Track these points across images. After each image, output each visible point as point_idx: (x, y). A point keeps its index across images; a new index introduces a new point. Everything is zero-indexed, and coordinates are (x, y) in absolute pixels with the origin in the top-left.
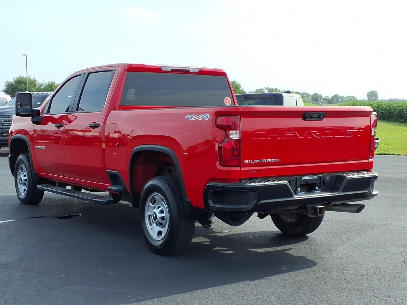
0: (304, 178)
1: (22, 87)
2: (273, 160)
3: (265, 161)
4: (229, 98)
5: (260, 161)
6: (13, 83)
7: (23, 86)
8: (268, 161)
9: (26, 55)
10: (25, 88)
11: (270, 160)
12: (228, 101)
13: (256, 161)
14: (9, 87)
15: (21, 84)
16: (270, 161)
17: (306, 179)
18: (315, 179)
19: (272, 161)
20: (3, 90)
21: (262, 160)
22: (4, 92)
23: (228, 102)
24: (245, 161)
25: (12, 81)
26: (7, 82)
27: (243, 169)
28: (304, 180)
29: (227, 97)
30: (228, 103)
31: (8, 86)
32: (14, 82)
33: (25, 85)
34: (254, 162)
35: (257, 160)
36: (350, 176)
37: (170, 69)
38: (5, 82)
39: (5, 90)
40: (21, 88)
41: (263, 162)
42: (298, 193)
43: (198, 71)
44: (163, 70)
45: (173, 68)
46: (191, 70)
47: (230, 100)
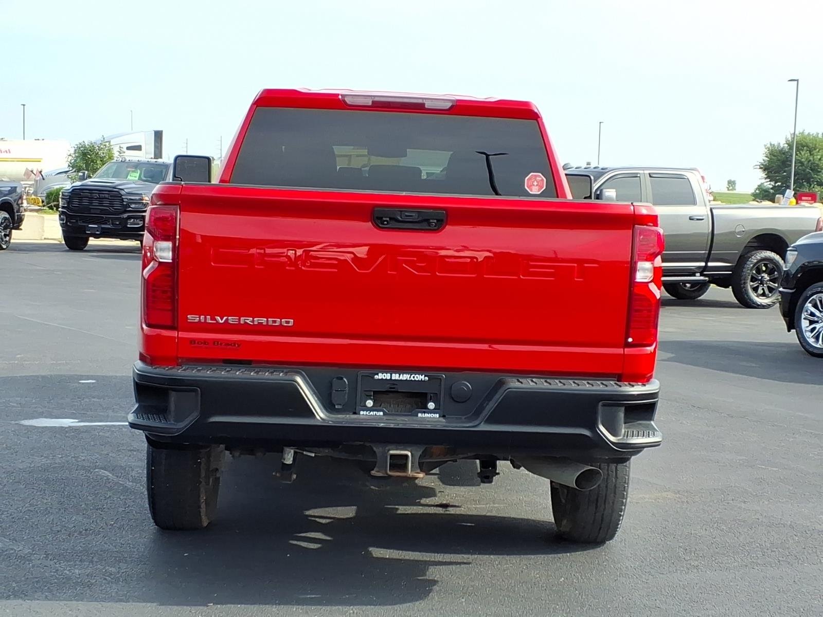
0: (380, 374)
1: (802, 159)
2: (273, 321)
3: (248, 321)
5: (232, 320)
6: (783, 147)
7: (804, 155)
8: (259, 323)
9: (797, 80)
10: (810, 161)
11: (264, 320)
13: (222, 319)
14: (773, 157)
15: (801, 152)
16: (265, 324)
17: (386, 379)
18: (419, 381)
19: (270, 323)
20: (760, 164)
21: (239, 320)
22: (761, 168)
23: (537, 185)
24: (188, 316)
25: (783, 144)
26: (769, 145)
27: (183, 335)
28: (379, 379)
29: (532, 172)
30: (537, 187)
31: (770, 154)
32: (787, 145)
33: (810, 154)
34: (215, 322)
35: (225, 318)
36: (515, 384)
38: (765, 146)
39: (763, 165)
40: (800, 159)
41: (242, 322)
42: (362, 413)
43: (449, 105)
44: (350, 103)
45: (377, 99)
46: (428, 105)
47: (542, 180)
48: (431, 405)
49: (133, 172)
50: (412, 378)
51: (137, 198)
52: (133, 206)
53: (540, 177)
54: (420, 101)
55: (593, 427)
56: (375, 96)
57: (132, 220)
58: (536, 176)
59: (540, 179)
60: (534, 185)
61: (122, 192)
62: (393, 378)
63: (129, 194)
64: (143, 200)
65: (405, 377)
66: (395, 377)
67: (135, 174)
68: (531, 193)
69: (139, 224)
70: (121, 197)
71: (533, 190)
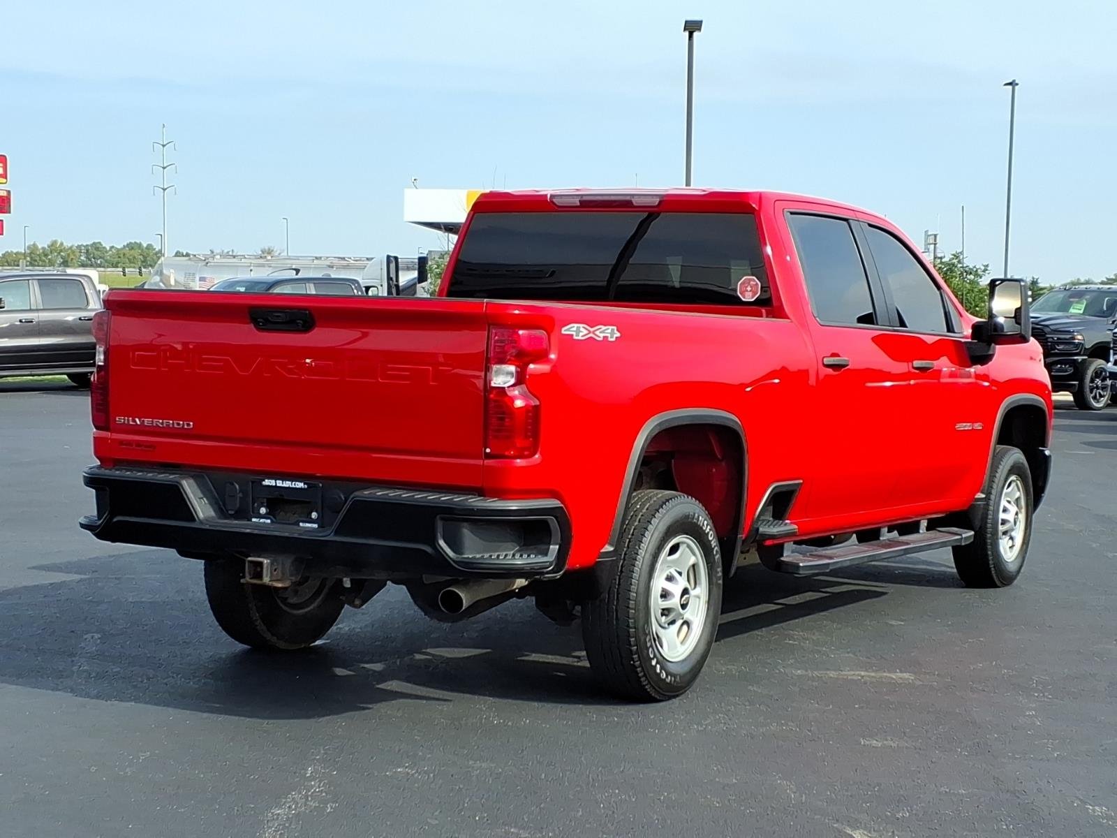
0: (266, 480)
2: (177, 423)
3: (158, 423)
4: (754, 278)
8: (167, 425)
11: (170, 423)
12: (749, 289)
13: (139, 421)
16: (172, 426)
17: (273, 486)
18: (299, 488)
19: (176, 426)
21: (152, 421)
23: (750, 291)
24: (117, 418)
27: (114, 436)
28: (266, 486)
29: (746, 275)
30: (750, 294)
34: (135, 424)
37: (577, 202)
41: (154, 424)
42: (254, 520)
43: (657, 201)
44: (558, 204)
45: (585, 198)
46: (636, 201)
47: (757, 284)
48: (314, 515)
49: (1077, 302)
50: (293, 486)
51: (1068, 337)
52: (1061, 347)
53: (754, 281)
54: (628, 198)
55: (433, 543)
56: (582, 195)
57: (1059, 366)
58: (750, 280)
59: (754, 283)
60: (747, 291)
61: (1047, 330)
62: (278, 485)
63: (1056, 331)
64: (1075, 339)
65: (287, 484)
66: (279, 483)
67: (1078, 306)
68: (743, 300)
69: (1066, 371)
70: (1044, 336)
71: (746, 297)
